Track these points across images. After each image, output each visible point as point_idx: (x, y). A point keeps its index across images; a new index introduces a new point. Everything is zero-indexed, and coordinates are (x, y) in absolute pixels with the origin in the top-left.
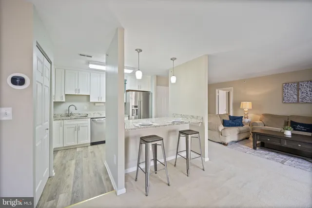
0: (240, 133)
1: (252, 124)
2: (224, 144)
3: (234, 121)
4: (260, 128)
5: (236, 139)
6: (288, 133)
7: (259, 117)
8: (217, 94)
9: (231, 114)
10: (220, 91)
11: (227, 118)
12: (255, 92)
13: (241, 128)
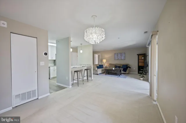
0: (102, 70)
1: (106, 67)
2: (98, 74)
3: (100, 67)
4: (108, 68)
5: (101, 73)
6: (114, 69)
7: (108, 65)
8: (95, 56)
9: (100, 64)
10: (96, 55)
11: (98, 66)
12: (107, 56)
13: (103, 69)
